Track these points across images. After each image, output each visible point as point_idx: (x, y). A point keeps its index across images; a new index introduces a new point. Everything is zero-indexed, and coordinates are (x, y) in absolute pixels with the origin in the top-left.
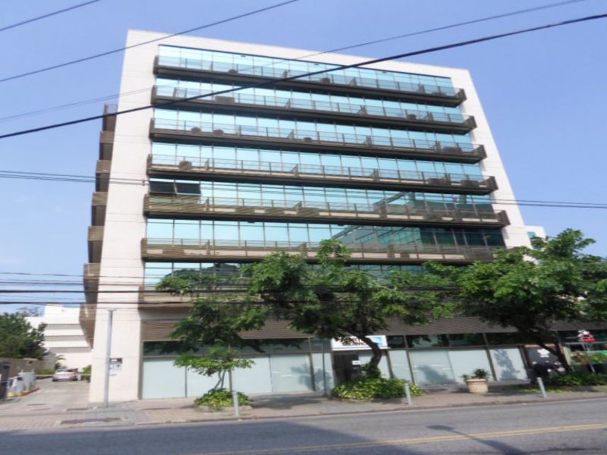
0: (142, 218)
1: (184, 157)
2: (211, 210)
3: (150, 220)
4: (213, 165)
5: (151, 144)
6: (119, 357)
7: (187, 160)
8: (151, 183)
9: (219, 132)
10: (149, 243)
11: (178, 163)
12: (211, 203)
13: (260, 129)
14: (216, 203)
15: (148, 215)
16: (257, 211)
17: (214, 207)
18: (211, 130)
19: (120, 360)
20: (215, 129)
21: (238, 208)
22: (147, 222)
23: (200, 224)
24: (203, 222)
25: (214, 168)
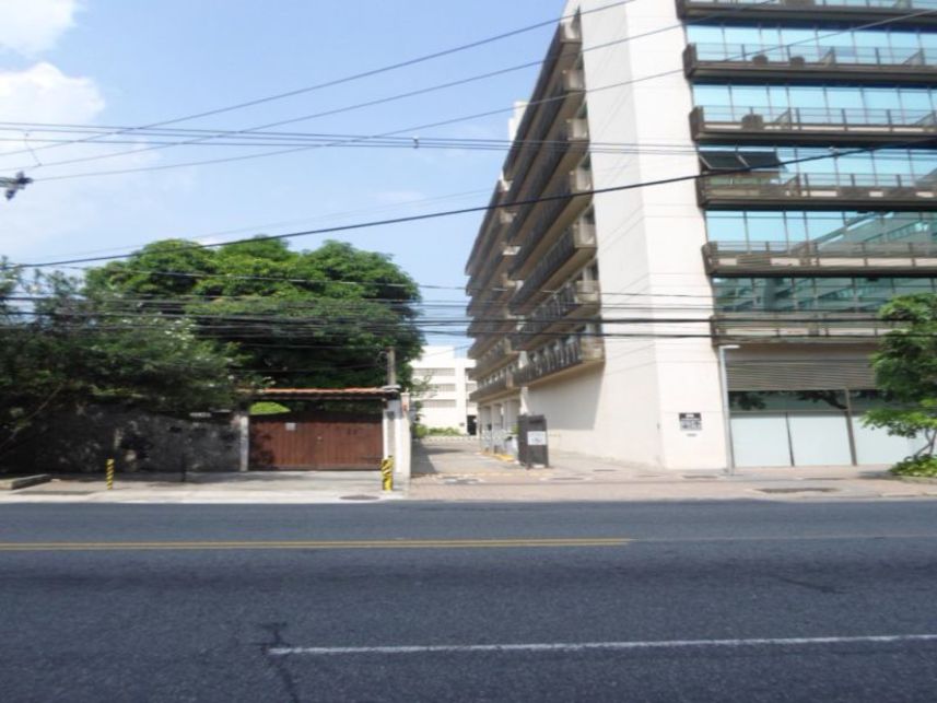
0: (697, 212)
1: (751, 108)
2: (804, 194)
3: (709, 213)
4: (799, 119)
5: (691, 89)
6: (696, 411)
7: (756, 112)
8: (702, 154)
9: (798, 60)
10: (720, 249)
11: (739, 118)
12: (803, 183)
13: (860, 52)
14: (811, 183)
15: (706, 205)
16: (874, 194)
17: (809, 189)
18: (786, 59)
19: (697, 416)
20: (792, 56)
21: (845, 190)
22: (705, 218)
23: (785, 218)
24: (789, 214)
25: (799, 124)
